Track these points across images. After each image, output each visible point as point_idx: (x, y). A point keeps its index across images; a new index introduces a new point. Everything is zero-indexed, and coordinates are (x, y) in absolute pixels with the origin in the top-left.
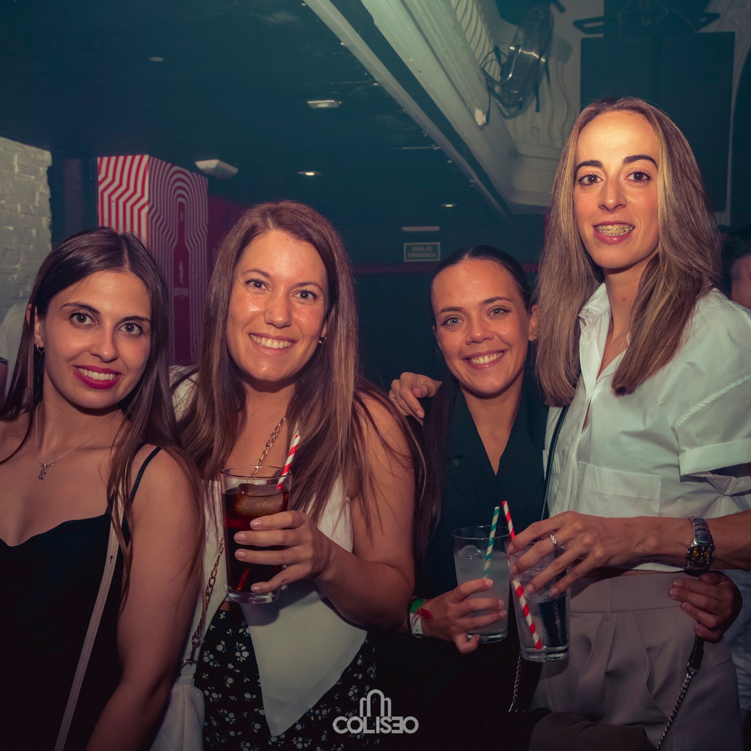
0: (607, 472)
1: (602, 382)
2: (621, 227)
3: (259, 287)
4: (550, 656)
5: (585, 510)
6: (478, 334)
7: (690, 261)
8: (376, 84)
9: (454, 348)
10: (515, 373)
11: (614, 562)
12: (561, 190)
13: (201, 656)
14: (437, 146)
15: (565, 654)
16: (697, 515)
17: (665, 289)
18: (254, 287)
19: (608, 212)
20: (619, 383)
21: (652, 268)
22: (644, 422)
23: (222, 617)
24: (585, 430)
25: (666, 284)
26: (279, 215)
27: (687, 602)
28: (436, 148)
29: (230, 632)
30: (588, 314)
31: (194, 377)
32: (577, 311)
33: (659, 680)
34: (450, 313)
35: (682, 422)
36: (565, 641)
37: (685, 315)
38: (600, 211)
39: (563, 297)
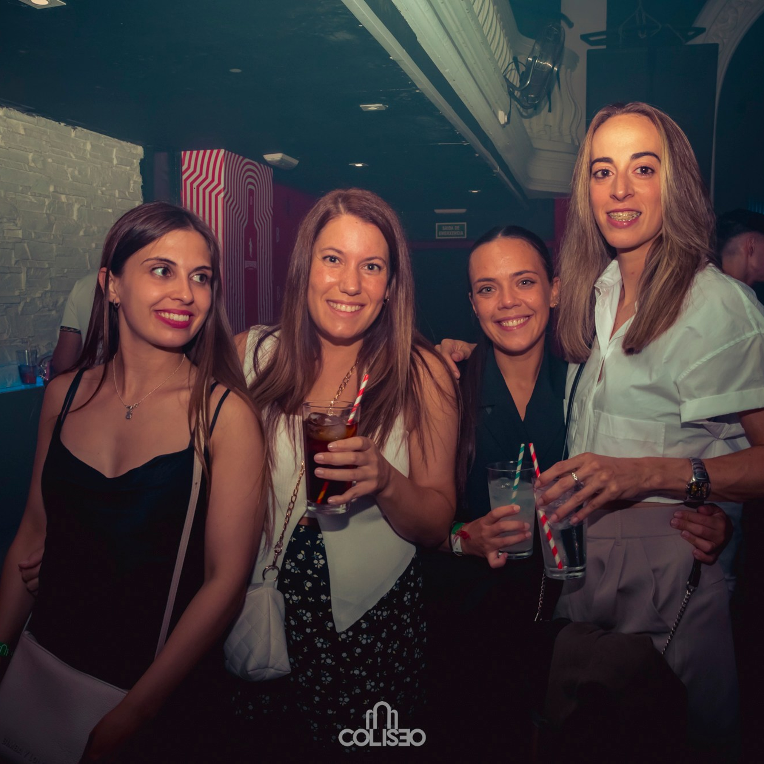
0: (619, 419)
1: (614, 343)
2: (630, 213)
3: (334, 261)
4: (571, 574)
5: (600, 451)
6: (508, 302)
7: (689, 241)
8: (418, 91)
9: (488, 312)
10: (539, 334)
11: (626, 495)
12: (579, 181)
13: (284, 564)
14: (466, 142)
15: (583, 573)
16: (695, 456)
17: (668, 264)
18: (330, 262)
19: (617, 201)
20: (628, 344)
21: (657, 246)
22: (650, 377)
23: (302, 530)
24: (601, 382)
25: (669, 260)
26: (350, 202)
27: (685, 530)
28: (465, 144)
29: (308, 543)
30: (603, 285)
31: (277, 334)
32: (592, 283)
33: (663, 596)
34: (485, 283)
35: (682, 377)
36: (582, 562)
37: (685, 286)
38: (611, 200)
39: (580, 272)
